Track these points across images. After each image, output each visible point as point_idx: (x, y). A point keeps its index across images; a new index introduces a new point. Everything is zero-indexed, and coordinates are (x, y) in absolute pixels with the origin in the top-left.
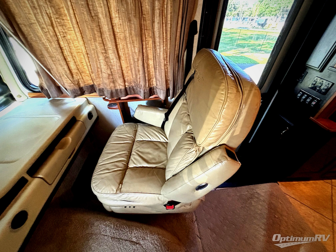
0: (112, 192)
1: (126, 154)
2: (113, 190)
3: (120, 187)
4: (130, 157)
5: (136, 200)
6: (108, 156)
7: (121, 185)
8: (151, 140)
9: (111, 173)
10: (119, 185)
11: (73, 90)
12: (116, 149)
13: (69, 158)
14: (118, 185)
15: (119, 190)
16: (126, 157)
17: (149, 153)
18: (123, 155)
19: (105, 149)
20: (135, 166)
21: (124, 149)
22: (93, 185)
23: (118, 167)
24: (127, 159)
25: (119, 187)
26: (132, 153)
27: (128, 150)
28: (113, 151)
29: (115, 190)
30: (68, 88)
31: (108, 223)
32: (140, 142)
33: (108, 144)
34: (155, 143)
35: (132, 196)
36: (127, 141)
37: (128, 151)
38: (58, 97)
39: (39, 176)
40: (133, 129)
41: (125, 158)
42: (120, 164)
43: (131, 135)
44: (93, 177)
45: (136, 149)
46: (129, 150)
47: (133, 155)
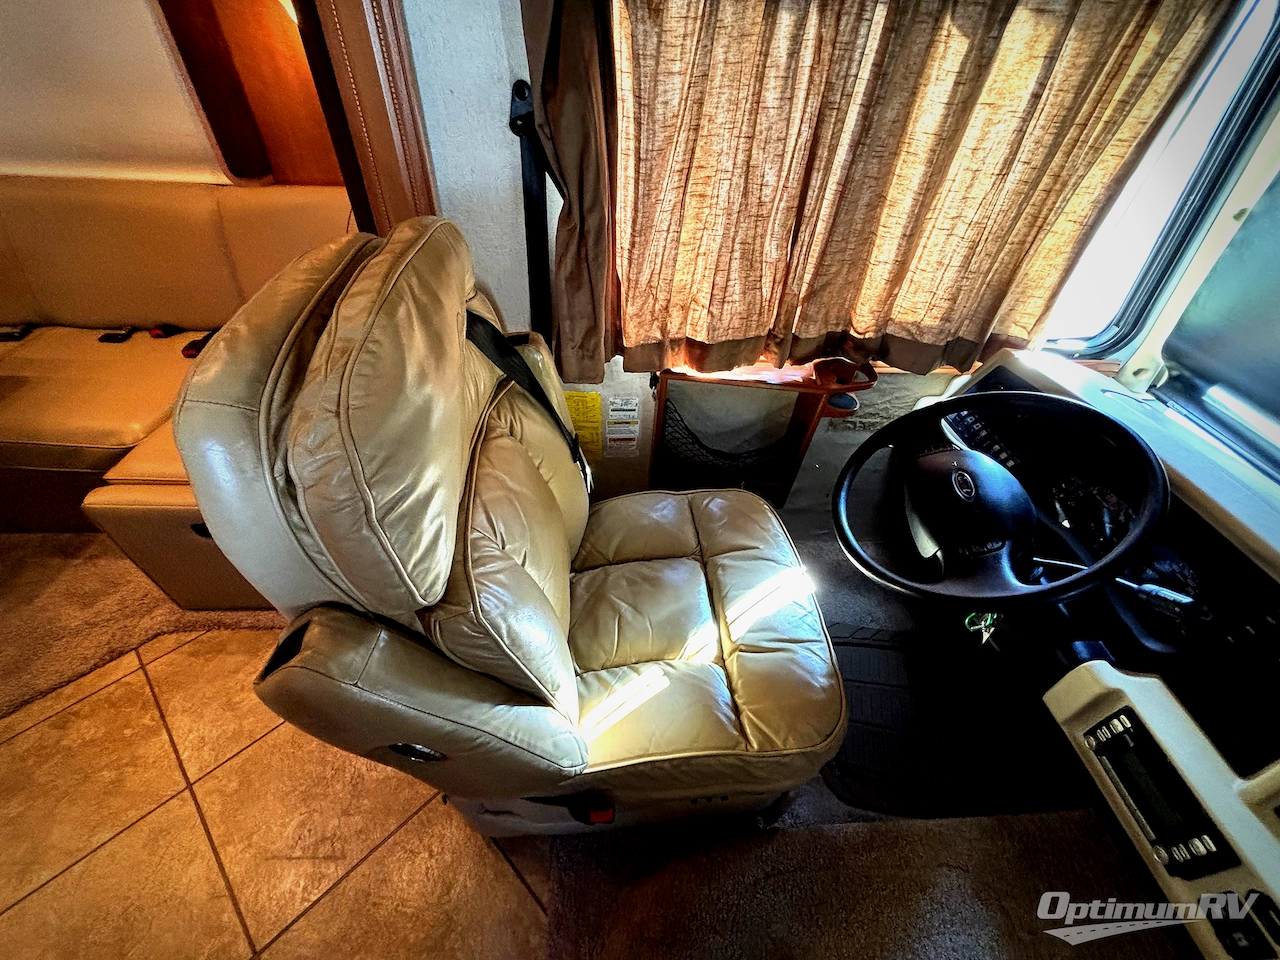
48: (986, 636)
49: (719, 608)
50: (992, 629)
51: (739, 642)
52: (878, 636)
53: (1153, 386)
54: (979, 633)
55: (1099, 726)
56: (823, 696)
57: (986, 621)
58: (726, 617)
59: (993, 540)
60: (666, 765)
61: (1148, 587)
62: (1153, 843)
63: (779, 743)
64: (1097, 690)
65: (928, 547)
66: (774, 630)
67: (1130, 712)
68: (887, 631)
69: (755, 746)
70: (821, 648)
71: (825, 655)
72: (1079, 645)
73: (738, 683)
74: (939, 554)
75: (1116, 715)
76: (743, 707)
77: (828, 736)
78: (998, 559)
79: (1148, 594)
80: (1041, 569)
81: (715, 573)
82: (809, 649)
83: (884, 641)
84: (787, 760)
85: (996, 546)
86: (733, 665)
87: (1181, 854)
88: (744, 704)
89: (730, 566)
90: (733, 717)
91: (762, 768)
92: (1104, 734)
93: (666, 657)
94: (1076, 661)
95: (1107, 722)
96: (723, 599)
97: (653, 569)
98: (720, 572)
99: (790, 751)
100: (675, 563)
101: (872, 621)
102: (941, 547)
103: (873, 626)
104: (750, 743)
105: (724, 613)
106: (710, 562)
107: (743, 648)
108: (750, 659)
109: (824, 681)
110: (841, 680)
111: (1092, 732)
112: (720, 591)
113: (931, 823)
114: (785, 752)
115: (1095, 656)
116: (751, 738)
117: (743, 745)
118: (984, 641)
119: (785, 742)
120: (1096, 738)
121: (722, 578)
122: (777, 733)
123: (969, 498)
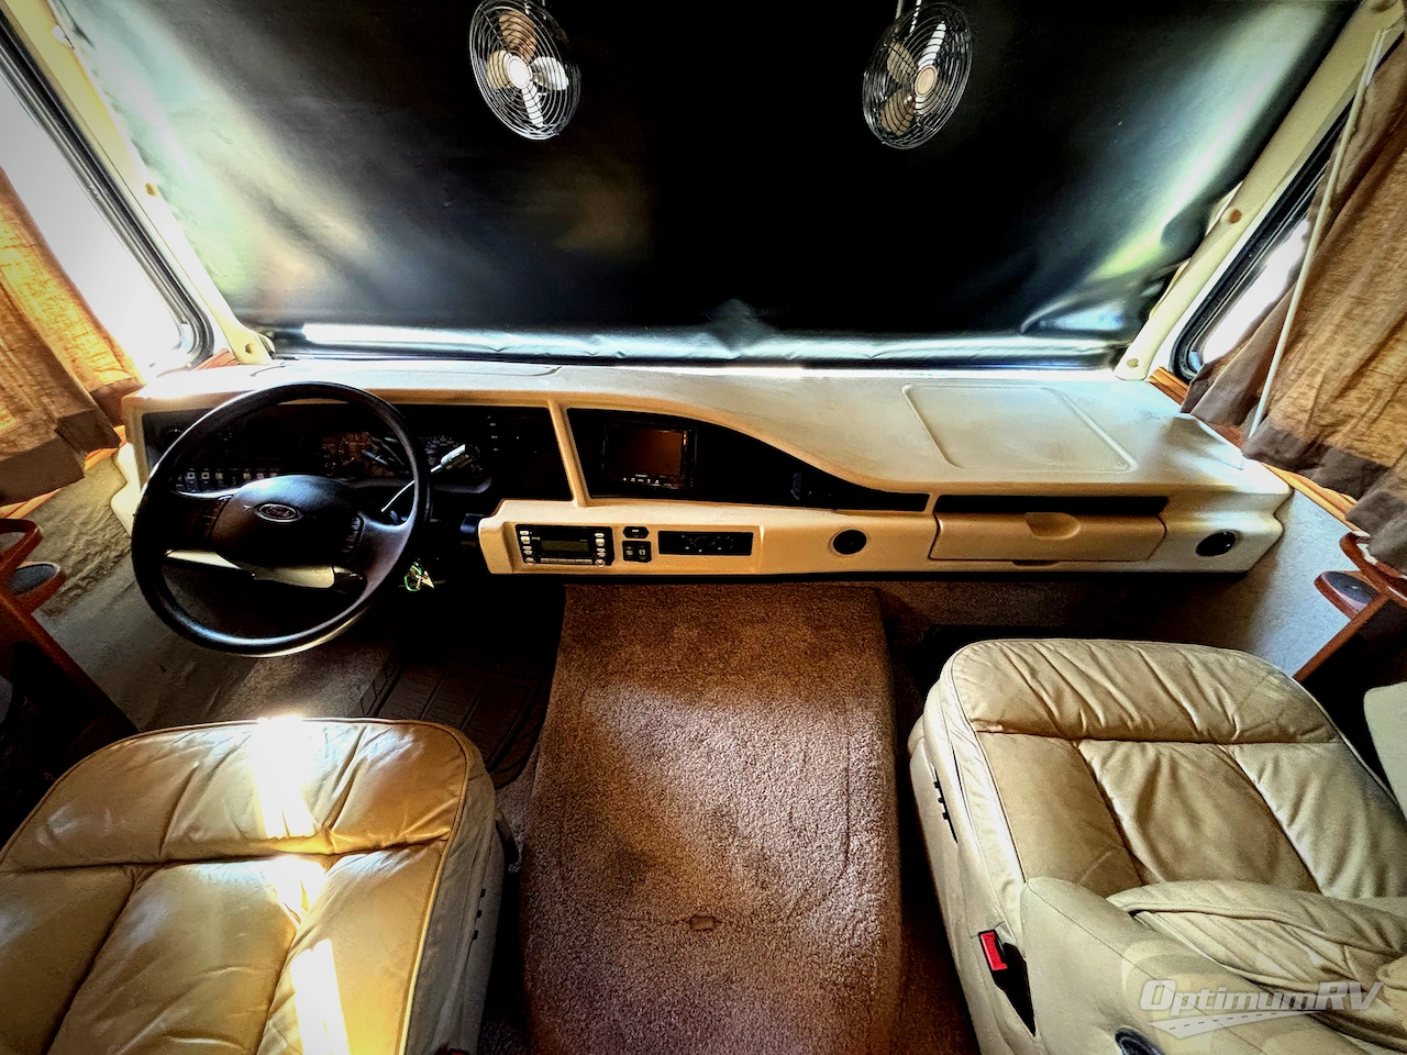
0: (967, 707)
1: (1125, 716)
2: (974, 709)
3: (993, 728)
4: (1124, 739)
5: (970, 796)
6: (1082, 661)
7: (1000, 728)
8: (1285, 827)
9: (1025, 685)
10: (999, 723)
11: (1278, 432)
12: (1127, 678)
13: (1017, 562)
14: (997, 718)
15: (983, 727)
16: (1114, 722)
17: (1194, 821)
18: (1115, 709)
19: (1103, 643)
20: (1096, 766)
21: (1146, 705)
22: (966, 651)
23: (1058, 700)
24: (1107, 726)
25: (989, 723)
26: (1148, 745)
27: (1150, 722)
28: (1110, 668)
29: (977, 714)
30: (1275, 415)
31: (879, 747)
32: (1233, 768)
33: (1132, 644)
34: (1283, 849)
35: (978, 777)
36: (1195, 706)
37: (1145, 723)
38: (1211, 423)
39: (941, 523)
40: (1283, 721)
41: (1106, 718)
42: (1071, 707)
43: (1242, 717)
44: (989, 643)
45: (1176, 755)
46: (1152, 726)
47: (1143, 750)
48: (429, 582)
49: (253, 848)
50: (426, 573)
51: (319, 826)
52: (378, 688)
53: (271, 353)
54: (424, 587)
55: (522, 550)
56: (422, 745)
57: (417, 573)
58: (275, 840)
59: (351, 523)
60: (429, 953)
61: (444, 459)
62: (594, 564)
63: (452, 801)
64: (500, 536)
65: (323, 577)
66: (325, 778)
67: (520, 527)
68: (378, 676)
69: (446, 829)
70: (373, 730)
71: (381, 728)
72: (464, 528)
73: (371, 838)
74: (337, 570)
75: (519, 536)
76: (399, 839)
77: (462, 750)
78: (370, 529)
79: (448, 463)
80: (392, 512)
81: (195, 844)
82: (367, 744)
83: (386, 684)
84: (470, 801)
85: (358, 522)
86: (342, 841)
87: (602, 552)
88: (396, 835)
89: (198, 818)
90: (407, 851)
91: (470, 829)
92: (528, 550)
93: (286, 945)
94: (474, 537)
95: (521, 544)
96: (246, 838)
97: (112, 963)
98: (196, 836)
99: (463, 794)
100: (131, 916)
101: (359, 688)
102: (332, 564)
103: (365, 687)
104: (440, 836)
105: (267, 840)
106: (171, 850)
107: (328, 823)
108: (347, 817)
109: (408, 738)
110: (415, 721)
111: (525, 556)
112: (231, 840)
113: (552, 700)
114: (462, 798)
115: (475, 522)
116: (436, 834)
117: (441, 844)
118: (432, 586)
119: (453, 795)
120: (529, 556)
121: (210, 835)
122: (441, 802)
123: (296, 516)
